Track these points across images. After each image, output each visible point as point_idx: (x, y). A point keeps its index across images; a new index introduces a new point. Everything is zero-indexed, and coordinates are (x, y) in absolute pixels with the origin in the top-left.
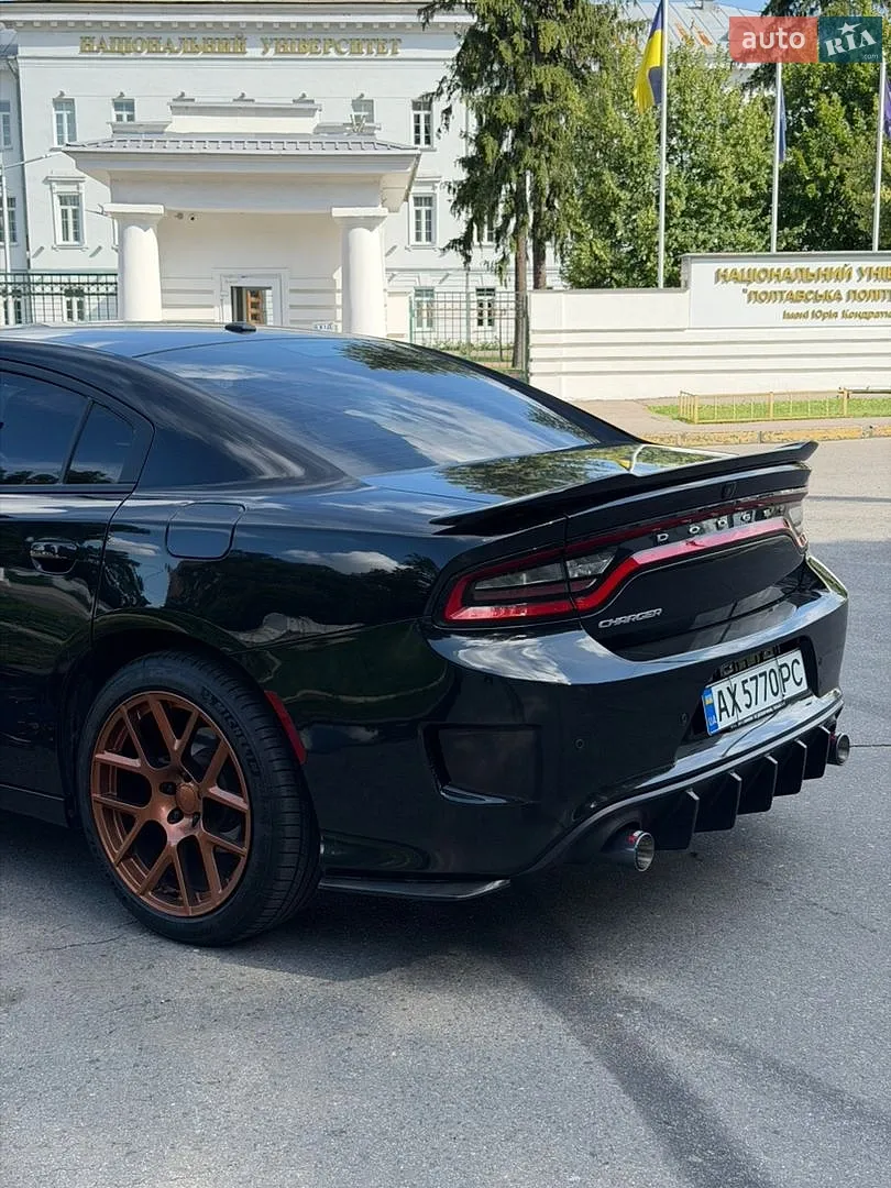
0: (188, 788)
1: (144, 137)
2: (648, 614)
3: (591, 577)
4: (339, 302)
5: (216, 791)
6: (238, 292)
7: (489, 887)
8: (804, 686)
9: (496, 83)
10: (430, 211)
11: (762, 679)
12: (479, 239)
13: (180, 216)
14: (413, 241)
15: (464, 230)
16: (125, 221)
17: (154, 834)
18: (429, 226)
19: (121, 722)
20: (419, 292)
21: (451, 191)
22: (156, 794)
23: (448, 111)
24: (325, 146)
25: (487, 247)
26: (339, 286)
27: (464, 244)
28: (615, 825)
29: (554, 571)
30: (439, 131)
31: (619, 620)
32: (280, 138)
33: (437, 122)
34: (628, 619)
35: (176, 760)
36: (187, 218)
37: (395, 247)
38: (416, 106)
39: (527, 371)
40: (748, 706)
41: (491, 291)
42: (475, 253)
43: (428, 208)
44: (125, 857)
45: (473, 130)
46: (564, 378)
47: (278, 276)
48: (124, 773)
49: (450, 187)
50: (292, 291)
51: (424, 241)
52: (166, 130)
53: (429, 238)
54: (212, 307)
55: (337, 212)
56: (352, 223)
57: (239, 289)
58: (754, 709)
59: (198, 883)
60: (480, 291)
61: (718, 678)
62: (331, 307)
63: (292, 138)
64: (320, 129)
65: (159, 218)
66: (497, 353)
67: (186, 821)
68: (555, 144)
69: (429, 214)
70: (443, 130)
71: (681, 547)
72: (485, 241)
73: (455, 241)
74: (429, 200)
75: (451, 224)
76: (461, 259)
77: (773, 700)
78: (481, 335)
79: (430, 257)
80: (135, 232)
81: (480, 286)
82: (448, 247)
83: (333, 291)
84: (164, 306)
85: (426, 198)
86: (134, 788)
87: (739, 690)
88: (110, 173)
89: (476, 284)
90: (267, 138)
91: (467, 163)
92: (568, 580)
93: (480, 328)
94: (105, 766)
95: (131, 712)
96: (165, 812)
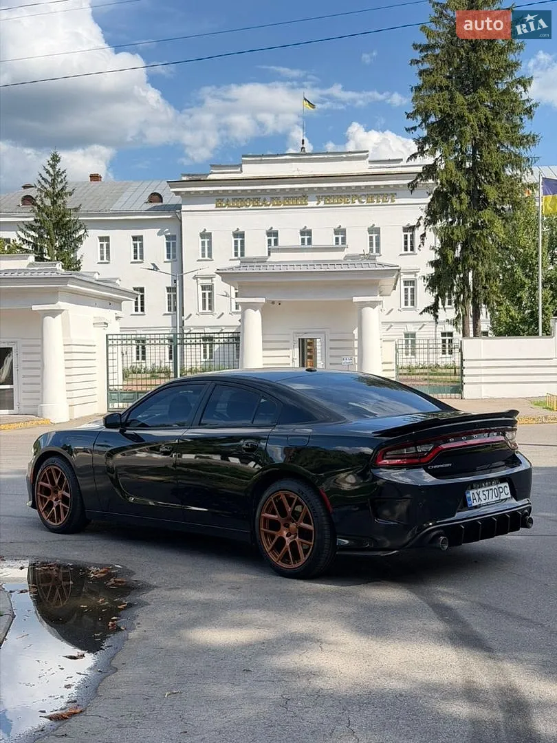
0: (293, 525)
1: (256, 264)
2: (446, 465)
3: (425, 452)
4: (356, 346)
5: (303, 524)
6: (302, 341)
7: (394, 552)
8: (509, 496)
9: (450, 220)
10: (413, 289)
11: (490, 492)
12: (443, 305)
13: (273, 303)
14: (403, 306)
15: (434, 301)
16: (246, 306)
17: (281, 541)
18: (413, 297)
19: (271, 502)
20: (407, 335)
21: (425, 281)
22: (282, 527)
23: (423, 236)
24: (350, 266)
25: (448, 308)
26: (356, 338)
27: (434, 309)
28: (435, 533)
29: (412, 450)
30: (420, 246)
31: (435, 467)
32: (325, 262)
33: (418, 241)
34: (439, 466)
35: (289, 515)
36: (277, 304)
37: (392, 310)
38: (405, 229)
39: (462, 382)
40: (485, 500)
41: (451, 334)
42: (441, 312)
43: (412, 287)
44: (271, 550)
45: (438, 245)
46: (483, 385)
47: (324, 333)
48: (271, 520)
49: (424, 278)
50: (331, 340)
51: (409, 306)
52: (268, 260)
53: (413, 304)
54: (289, 349)
55: (355, 299)
56: (364, 305)
57: (303, 340)
58: (487, 501)
59: (296, 557)
60: (443, 334)
61: (472, 488)
62: (352, 348)
63: (333, 262)
64: (347, 257)
65: (262, 304)
66: (453, 370)
67: (292, 536)
68: (486, 252)
69: (413, 290)
70: (422, 246)
71: (461, 444)
72: (446, 306)
73: (428, 308)
74: (413, 282)
75: (426, 298)
76: (432, 318)
77: (495, 499)
78: (444, 360)
79: (413, 315)
80: (250, 312)
81: (444, 331)
82: (424, 311)
83: (353, 340)
84: (264, 349)
85: (411, 281)
86: (275, 525)
87: (481, 493)
88: (238, 283)
89: (441, 330)
90: (319, 263)
91: (434, 264)
92: (417, 452)
93: (444, 356)
94: (265, 518)
95: (275, 499)
96: (285, 533)
